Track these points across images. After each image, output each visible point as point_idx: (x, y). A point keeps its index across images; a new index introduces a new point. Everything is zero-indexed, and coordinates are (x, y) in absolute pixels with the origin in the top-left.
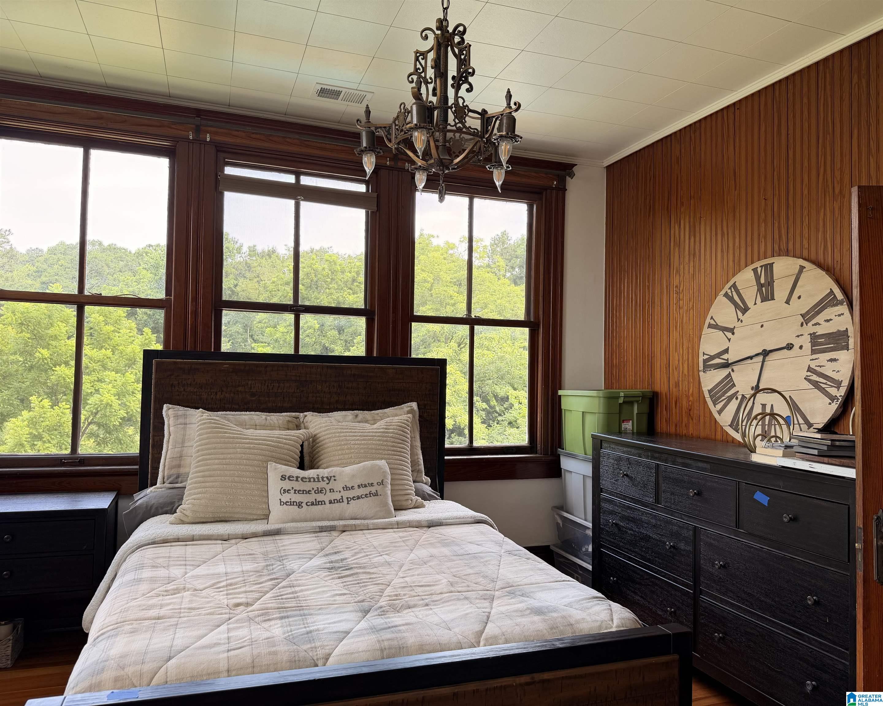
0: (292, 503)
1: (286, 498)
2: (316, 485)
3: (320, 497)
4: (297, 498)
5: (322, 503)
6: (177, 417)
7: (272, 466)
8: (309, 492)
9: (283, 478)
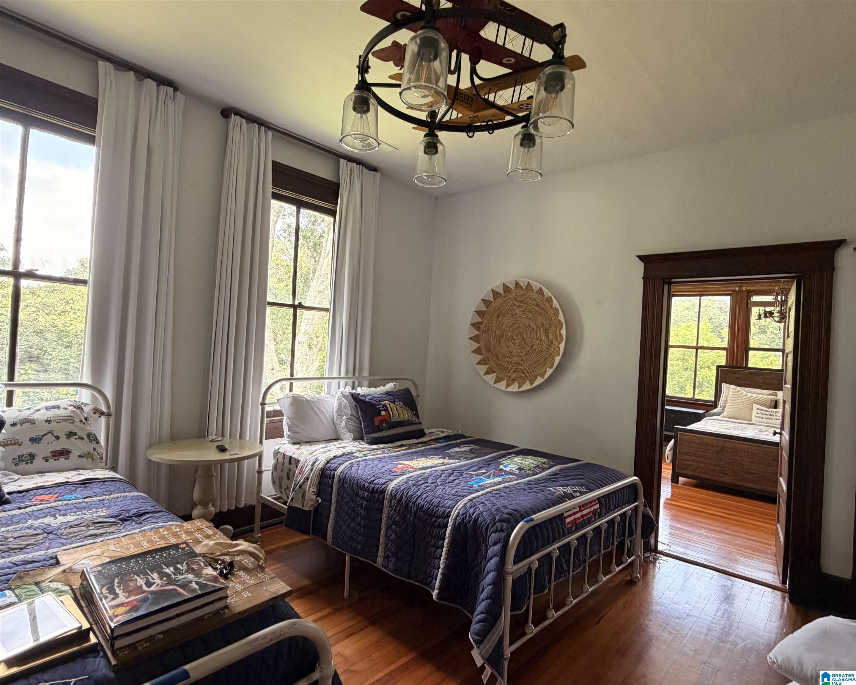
0: (759, 417)
1: (758, 415)
2: (770, 413)
3: (771, 417)
4: (762, 416)
5: (772, 419)
6: (726, 387)
7: (754, 405)
8: (767, 415)
9: (758, 409)
